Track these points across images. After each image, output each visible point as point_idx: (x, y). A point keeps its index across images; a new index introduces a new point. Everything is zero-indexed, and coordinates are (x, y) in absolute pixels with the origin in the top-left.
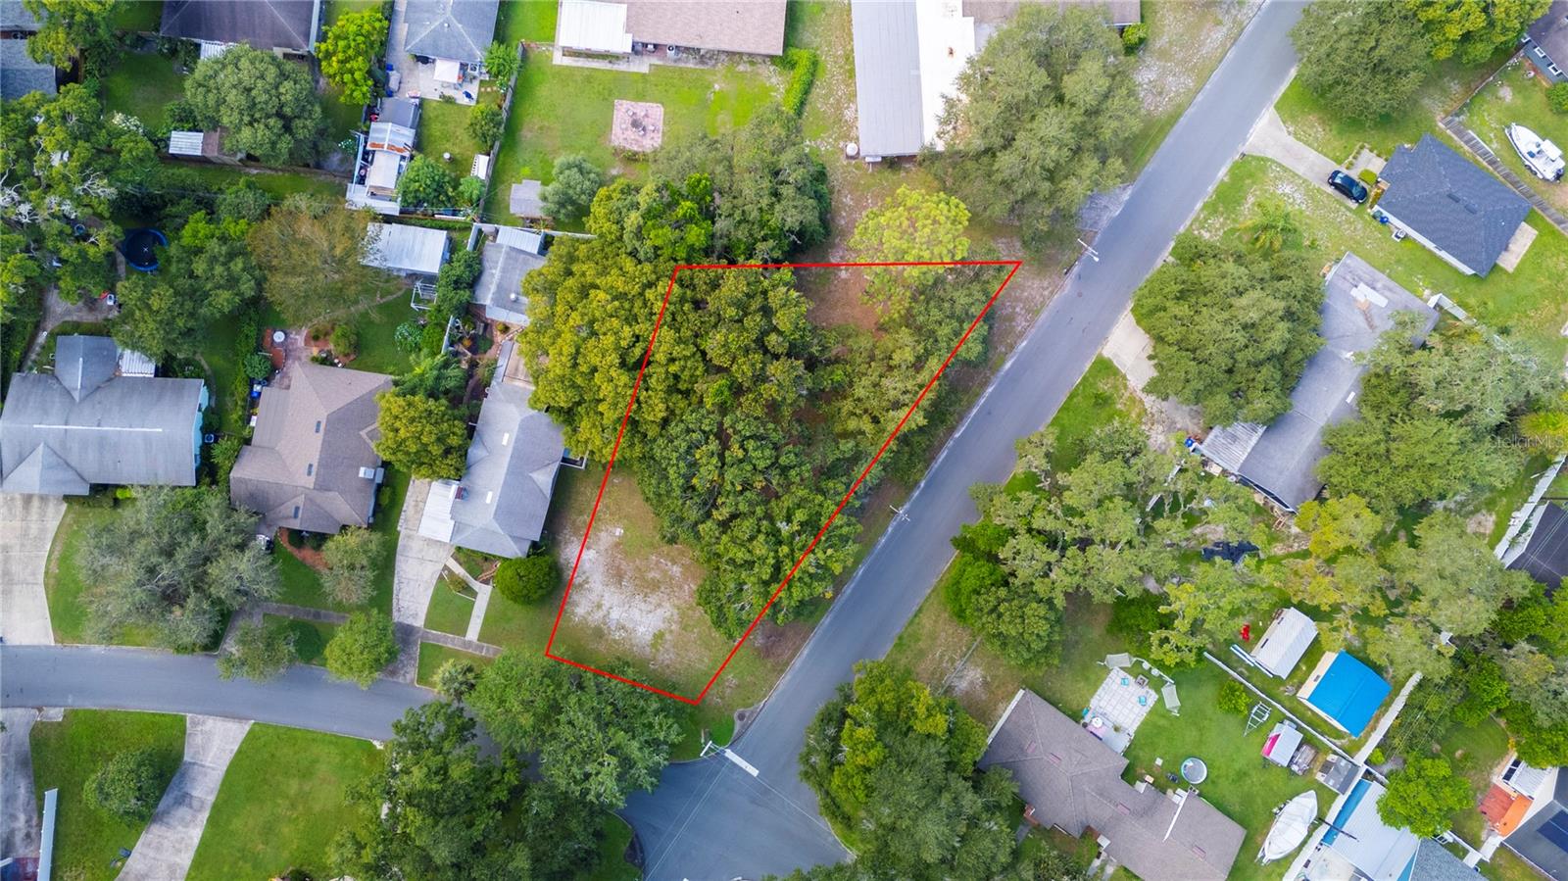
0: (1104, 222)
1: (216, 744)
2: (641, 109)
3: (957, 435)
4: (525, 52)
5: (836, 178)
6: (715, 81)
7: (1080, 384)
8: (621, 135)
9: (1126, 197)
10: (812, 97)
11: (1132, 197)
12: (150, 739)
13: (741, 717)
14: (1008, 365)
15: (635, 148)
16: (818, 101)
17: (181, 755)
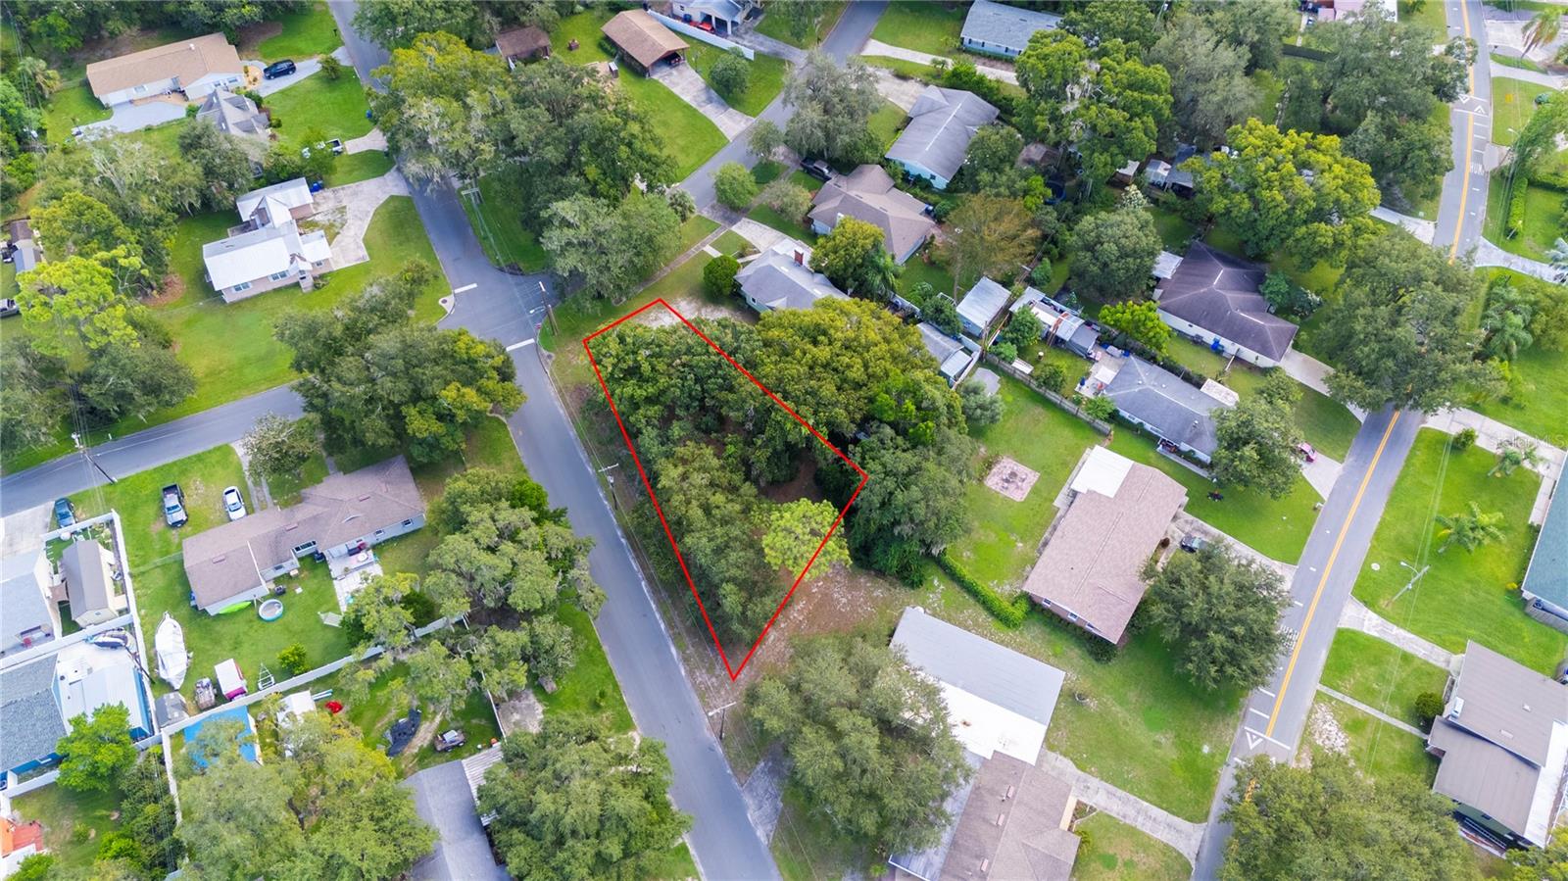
0: (748, 800)
1: (730, 123)
2: (1027, 487)
3: (643, 583)
4: (1106, 435)
5: (901, 592)
6: (1025, 546)
7: (621, 698)
8: (1007, 465)
9: (760, 833)
10: (979, 608)
11: (756, 839)
12: (752, 101)
13: (549, 357)
14: (673, 650)
15: (994, 470)
16: (974, 611)
17: (733, 107)
